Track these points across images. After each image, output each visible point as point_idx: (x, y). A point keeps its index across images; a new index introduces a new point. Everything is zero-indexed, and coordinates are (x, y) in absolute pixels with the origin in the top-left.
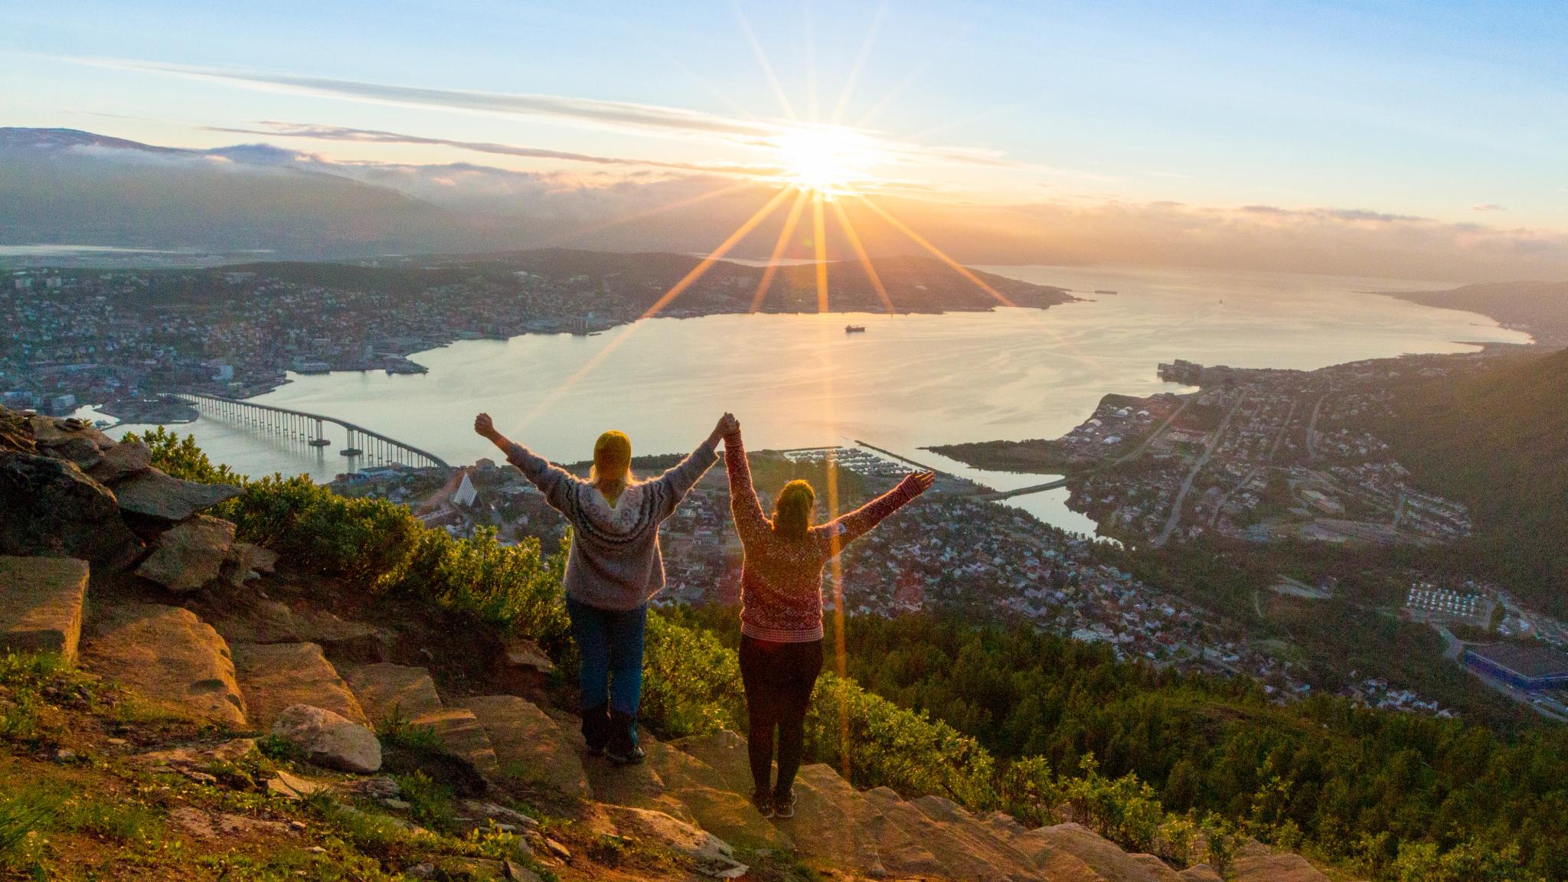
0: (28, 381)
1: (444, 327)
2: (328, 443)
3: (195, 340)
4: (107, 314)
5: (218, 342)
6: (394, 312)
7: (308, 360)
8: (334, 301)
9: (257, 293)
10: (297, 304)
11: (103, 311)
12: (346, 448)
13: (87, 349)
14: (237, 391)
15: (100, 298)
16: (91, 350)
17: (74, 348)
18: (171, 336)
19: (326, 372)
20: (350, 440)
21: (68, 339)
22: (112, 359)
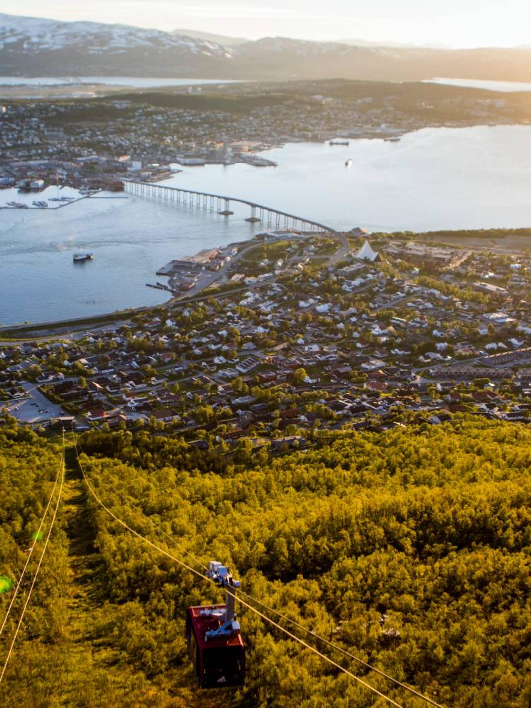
0: (7, 171)
1: (274, 133)
2: (232, 213)
3: (105, 145)
4: (42, 129)
5: (121, 146)
6: (235, 124)
7: (187, 157)
8: (191, 118)
9: (137, 114)
10: (165, 119)
11: (39, 126)
12: (249, 217)
13: (37, 151)
14: (148, 177)
15: (34, 119)
16: (40, 151)
17: (29, 151)
18: (88, 142)
19: (202, 164)
20: (253, 212)
21: (23, 145)
22: (54, 157)
